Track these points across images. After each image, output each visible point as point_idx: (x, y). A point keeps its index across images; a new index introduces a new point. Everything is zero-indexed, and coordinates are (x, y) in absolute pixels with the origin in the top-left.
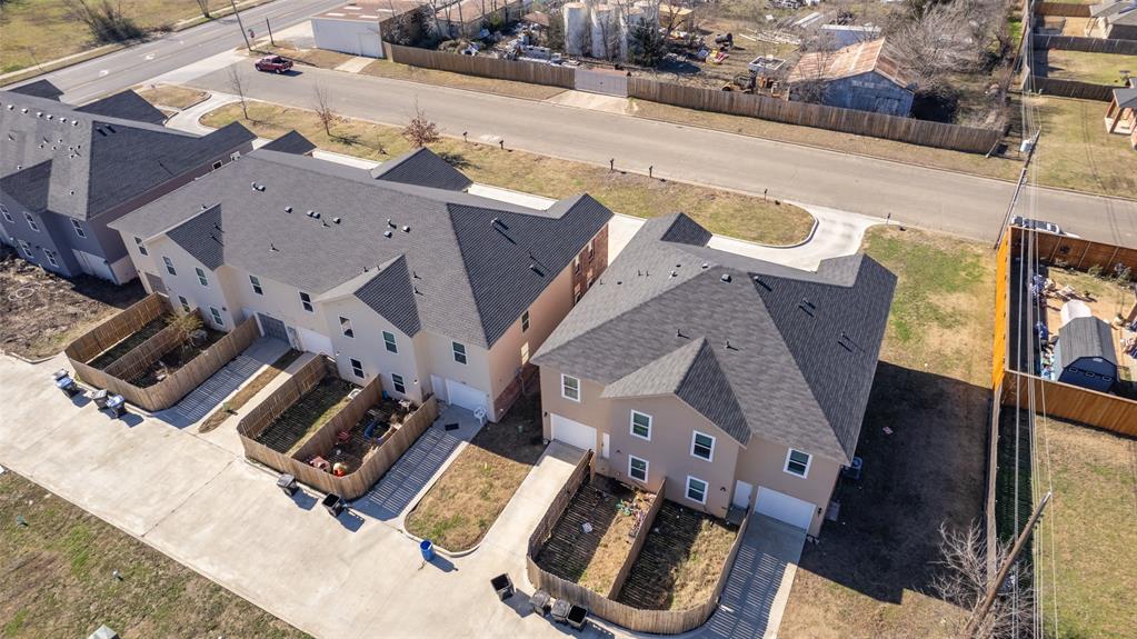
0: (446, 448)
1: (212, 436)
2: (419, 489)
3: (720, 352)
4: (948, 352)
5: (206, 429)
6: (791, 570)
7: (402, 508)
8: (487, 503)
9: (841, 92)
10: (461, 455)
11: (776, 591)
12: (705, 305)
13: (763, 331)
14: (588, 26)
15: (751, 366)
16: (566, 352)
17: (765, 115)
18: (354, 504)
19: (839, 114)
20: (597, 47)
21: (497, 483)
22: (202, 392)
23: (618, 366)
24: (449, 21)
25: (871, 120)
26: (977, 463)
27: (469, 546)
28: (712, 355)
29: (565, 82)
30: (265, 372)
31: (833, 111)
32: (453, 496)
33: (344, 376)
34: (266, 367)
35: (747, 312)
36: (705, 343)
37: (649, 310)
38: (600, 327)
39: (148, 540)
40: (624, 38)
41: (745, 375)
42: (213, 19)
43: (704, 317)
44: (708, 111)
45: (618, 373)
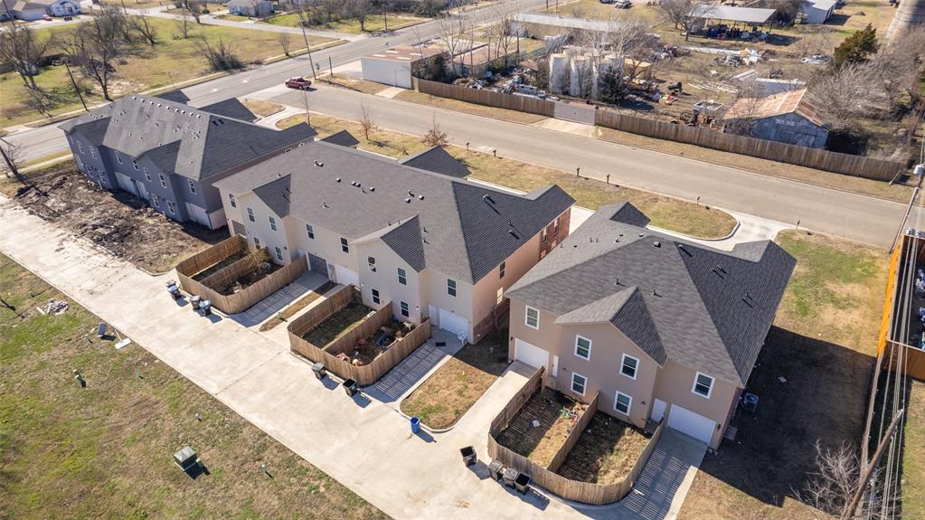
0: (435, 358)
1: (268, 334)
2: (413, 384)
3: (648, 297)
4: (840, 326)
5: (264, 329)
6: (693, 471)
7: (399, 396)
8: (462, 399)
9: (767, 128)
10: (446, 364)
11: (679, 484)
12: (639, 263)
13: (683, 284)
14: (568, 71)
15: (672, 310)
16: (530, 290)
17: (703, 142)
18: (365, 389)
19: (764, 146)
20: (574, 88)
21: (471, 386)
22: (264, 304)
23: (570, 303)
24: (462, 64)
25: (790, 151)
26: (857, 411)
27: (446, 426)
28: (642, 299)
29: (547, 112)
30: (309, 295)
31: (759, 142)
32: (437, 392)
33: (365, 302)
34: (310, 292)
35: (671, 270)
36: (637, 290)
37: (595, 264)
38: (558, 274)
39: (219, 397)
40: (595, 81)
41: (666, 315)
42: (291, 57)
43: (638, 272)
44: (658, 138)
45: (569, 307)
